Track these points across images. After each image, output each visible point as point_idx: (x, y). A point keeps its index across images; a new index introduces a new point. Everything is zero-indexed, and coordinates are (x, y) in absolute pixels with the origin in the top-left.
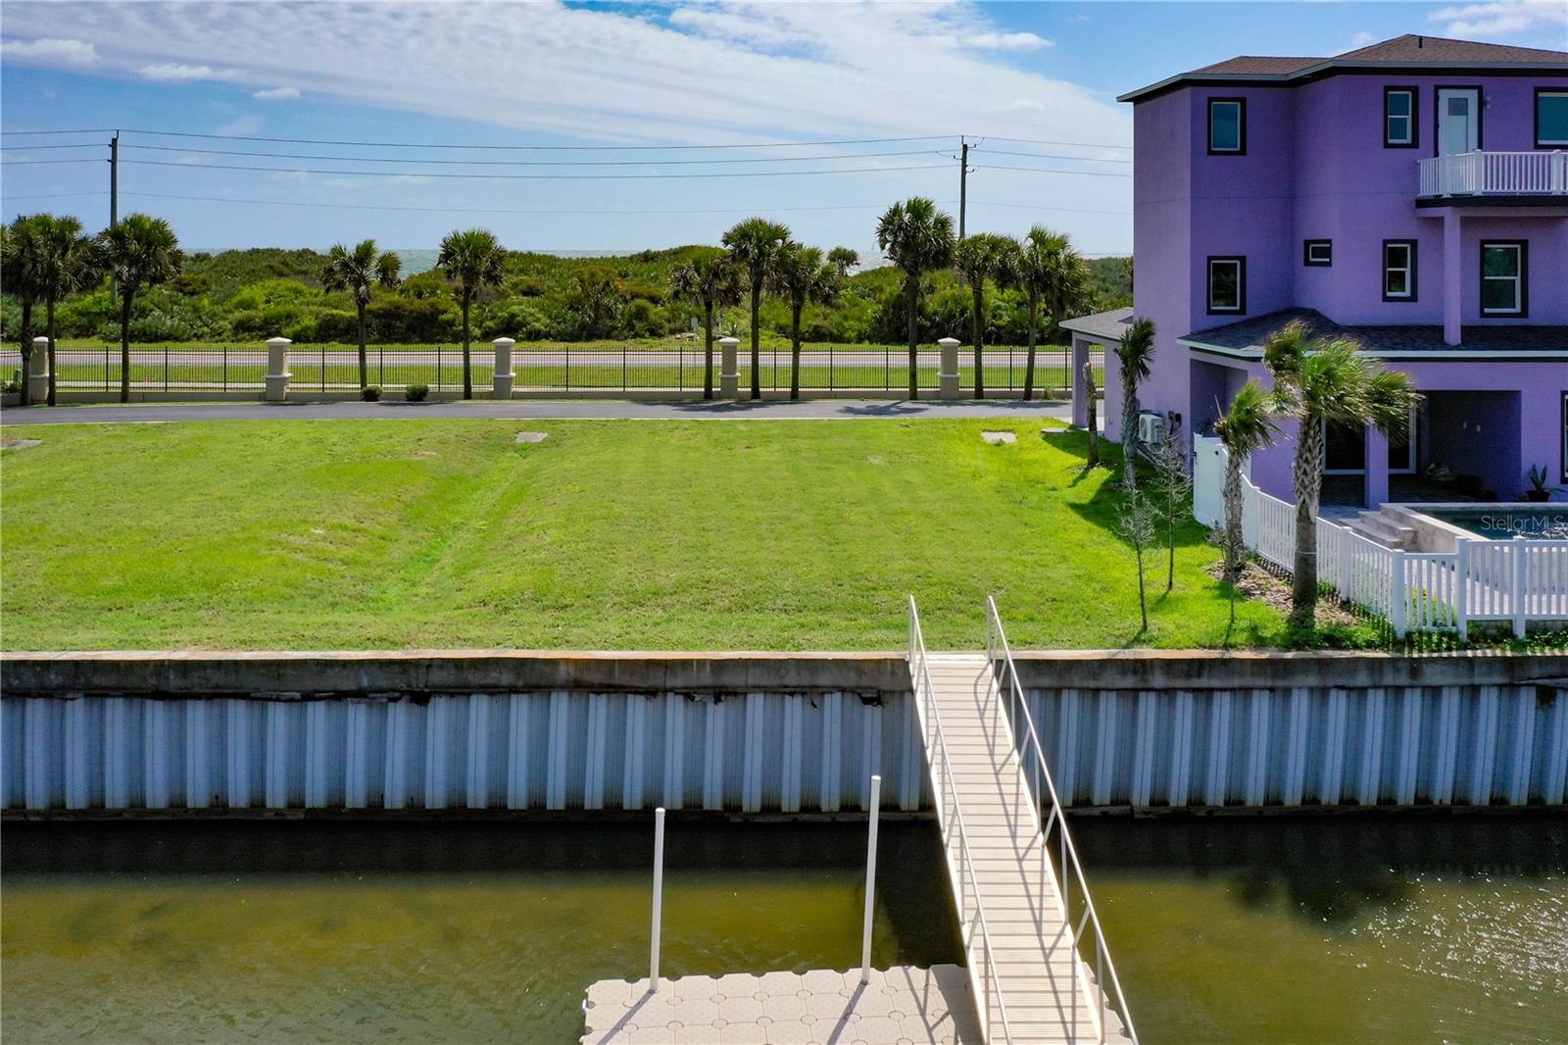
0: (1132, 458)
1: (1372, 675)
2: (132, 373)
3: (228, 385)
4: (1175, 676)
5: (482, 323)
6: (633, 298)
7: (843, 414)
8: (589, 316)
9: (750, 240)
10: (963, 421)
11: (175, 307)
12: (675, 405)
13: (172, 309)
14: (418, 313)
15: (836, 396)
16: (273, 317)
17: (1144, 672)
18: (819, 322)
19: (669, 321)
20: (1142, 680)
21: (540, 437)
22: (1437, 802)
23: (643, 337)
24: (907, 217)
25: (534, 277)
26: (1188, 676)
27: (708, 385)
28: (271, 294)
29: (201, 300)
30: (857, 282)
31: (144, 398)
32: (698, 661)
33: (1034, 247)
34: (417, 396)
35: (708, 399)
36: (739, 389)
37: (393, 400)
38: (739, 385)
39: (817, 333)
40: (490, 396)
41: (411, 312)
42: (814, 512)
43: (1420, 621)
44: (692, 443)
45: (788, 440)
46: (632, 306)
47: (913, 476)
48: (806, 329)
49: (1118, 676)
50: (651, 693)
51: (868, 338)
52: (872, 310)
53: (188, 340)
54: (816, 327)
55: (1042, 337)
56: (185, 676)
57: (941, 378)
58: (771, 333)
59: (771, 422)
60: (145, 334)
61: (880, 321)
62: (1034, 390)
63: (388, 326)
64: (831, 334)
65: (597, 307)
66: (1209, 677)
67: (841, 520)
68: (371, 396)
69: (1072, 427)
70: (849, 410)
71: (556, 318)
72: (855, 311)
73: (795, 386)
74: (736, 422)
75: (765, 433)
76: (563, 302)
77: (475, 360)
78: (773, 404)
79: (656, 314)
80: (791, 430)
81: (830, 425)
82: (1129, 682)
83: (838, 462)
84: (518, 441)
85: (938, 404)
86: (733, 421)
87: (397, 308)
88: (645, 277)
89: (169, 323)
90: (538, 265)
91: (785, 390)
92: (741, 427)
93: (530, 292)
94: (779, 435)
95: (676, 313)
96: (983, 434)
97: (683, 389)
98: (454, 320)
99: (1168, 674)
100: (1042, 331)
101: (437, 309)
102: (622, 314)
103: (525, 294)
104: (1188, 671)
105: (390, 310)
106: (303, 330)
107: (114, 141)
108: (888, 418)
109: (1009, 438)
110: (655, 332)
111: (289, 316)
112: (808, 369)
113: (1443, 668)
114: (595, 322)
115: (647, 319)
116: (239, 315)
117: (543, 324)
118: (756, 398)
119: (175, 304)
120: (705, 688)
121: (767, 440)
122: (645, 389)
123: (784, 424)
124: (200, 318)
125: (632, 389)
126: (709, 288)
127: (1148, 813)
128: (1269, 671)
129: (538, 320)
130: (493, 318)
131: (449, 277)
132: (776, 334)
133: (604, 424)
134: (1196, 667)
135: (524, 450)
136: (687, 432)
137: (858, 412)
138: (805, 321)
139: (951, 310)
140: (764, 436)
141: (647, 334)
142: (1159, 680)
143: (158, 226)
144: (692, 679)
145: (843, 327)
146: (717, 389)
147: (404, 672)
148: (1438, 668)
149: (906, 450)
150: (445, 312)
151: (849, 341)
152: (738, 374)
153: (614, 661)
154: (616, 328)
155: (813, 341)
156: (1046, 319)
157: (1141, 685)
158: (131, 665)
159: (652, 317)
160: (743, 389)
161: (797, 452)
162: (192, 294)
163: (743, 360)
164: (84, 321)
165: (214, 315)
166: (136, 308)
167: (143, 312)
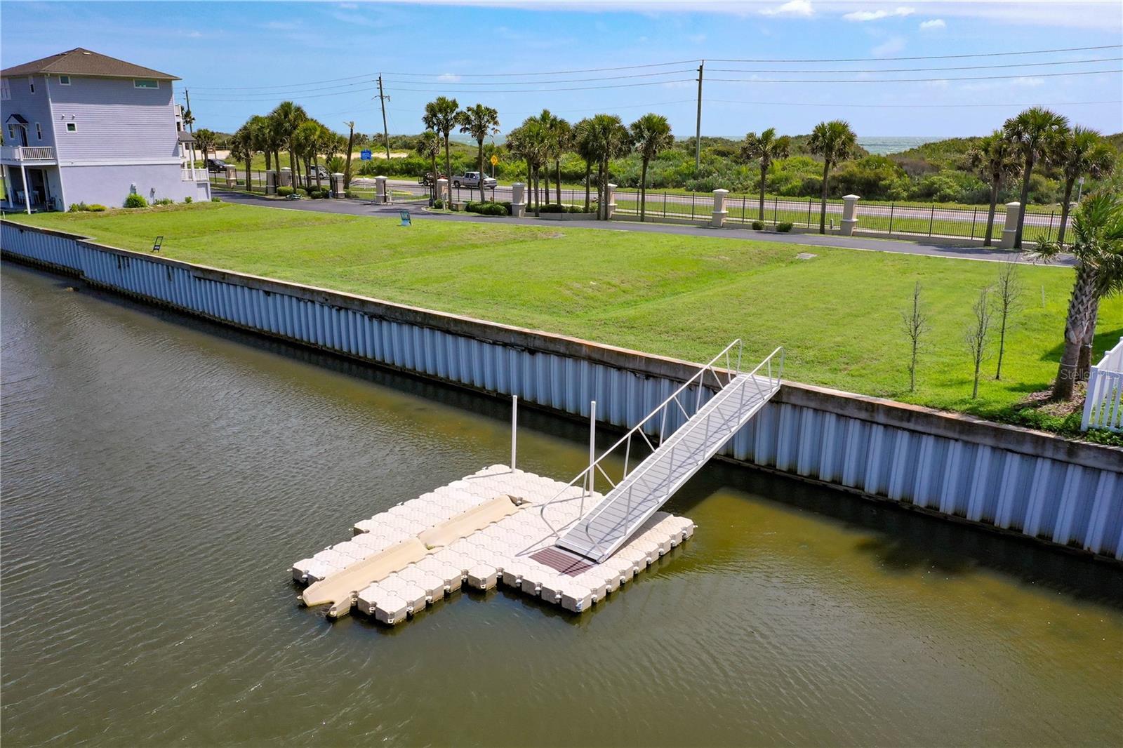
1: (1036, 448)
2: (646, 205)
3: (695, 216)
4: (893, 418)
5: (910, 188)
14: (865, 179)
17: (873, 411)
20: (871, 416)
22: (1085, 548)
26: (901, 419)
27: (989, 235)
29: (744, 167)
31: (654, 220)
32: (640, 356)
34: (785, 229)
37: (769, 231)
40: (838, 233)
43: (1105, 421)
49: (856, 410)
50: (619, 369)
56: (455, 326)
60: (706, 187)
66: (915, 424)
68: (756, 227)
71: (966, 186)
75: (952, 267)
77: (829, 209)
82: (863, 415)
84: (796, 258)
87: (852, 175)
89: (720, 180)
97: (973, 238)
99: (888, 415)
104: (902, 416)
106: (792, 188)
107: (701, 67)
111: (787, 179)
113: (1096, 455)
117: (953, 190)
118: (1017, 248)
120: (641, 371)
124: (739, 179)
127: (925, 511)
128: (957, 429)
129: (950, 187)
130: (918, 185)
134: (907, 415)
142: (881, 418)
143: (662, 120)
144: (637, 365)
146: (997, 240)
147: (526, 338)
148: (1092, 453)
150: (884, 179)
153: (604, 349)
157: (870, 419)
158: (441, 317)
164: (679, 178)
166: (707, 171)
167: (710, 174)
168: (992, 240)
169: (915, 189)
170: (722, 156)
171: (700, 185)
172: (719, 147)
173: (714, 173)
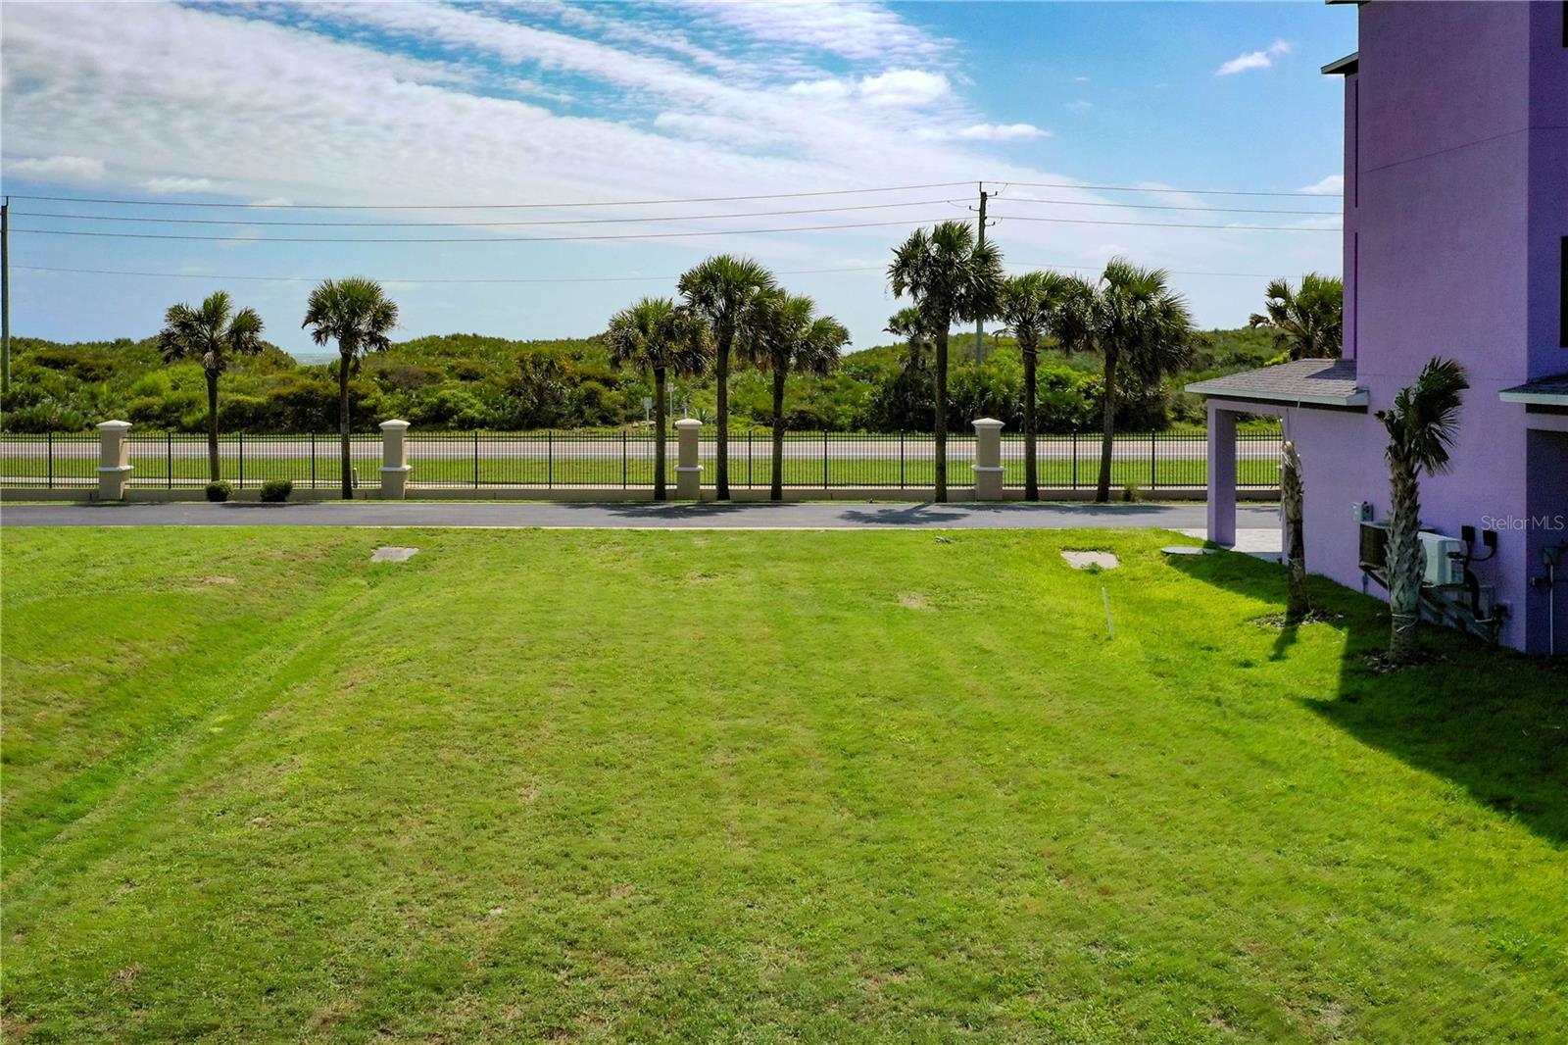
0: (1409, 612)
3: (55, 481)
5: (408, 409)
6: (582, 381)
7: (844, 522)
8: (533, 402)
9: (715, 284)
10: (1029, 534)
11: (71, 394)
12: (612, 508)
13: (67, 396)
14: (333, 398)
15: (832, 496)
16: (173, 404)
18: (805, 406)
19: (625, 407)
21: (406, 554)
23: (594, 425)
24: (934, 249)
25: (476, 358)
27: (660, 480)
28: (181, 380)
29: (100, 386)
30: (849, 362)
33: (1112, 291)
34: (275, 495)
35: (659, 499)
36: (702, 487)
37: (245, 500)
38: (702, 480)
39: (803, 419)
40: (378, 495)
41: (327, 397)
42: (819, 719)
44: (619, 567)
45: (768, 564)
46: (582, 390)
47: (985, 636)
48: (790, 415)
51: (865, 425)
52: (867, 393)
53: (80, 430)
54: (802, 412)
55: (1084, 423)
57: (977, 472)
58: (747, 420)
59: (743, 533)
60: (32, 423)
61: (879, 405)
62: (1111, 488)
63: (302, 414)
64: (820, 420)
65: (540, 391)
67: (872, 741)
68: (216, 495)
69: (1209, 545)
70: (855, 516)
71: (494, 403)
72: (849, 394)
73: (777, 482)
74: (692, 532)
75: (733, 551)
76: (502, 387)
77: (357, 450)
78: (746, 507)
79: (609, 398)
80: (773, 548)
81: (829, 539)
83: (850, 606)
84: (374, 560)
85: (979, 508)
86: (687, 532)
88: (601, 359)
89: (59, 410)
90: (483, 348)
91: (763, 488)
92: (698, 542)
93: (468, 376)
94: (753, 554)
95: (633, 397)
96: (1066, 555)
97: (627, 487)
98: (375, 407)
100: (1083, 416)
101: (356, 394)
102: (570, 399)
103: (463, 378)
105: (301, 395)
108: (914, 528)
109: (1107, 561)
110: (607, 420)
112: (795, 462)
114: (538, 408)
115: (599, 404)
116: (138, 402)
117: (477, 411)
118: (724, 498)
119: (72, 390)
121: (736, 562)
122: (586, 487)
123: (762, 537)
124: (96, 406)
125: (559, 487)
126: (660, 349)
129: (471, 406)
130: (420, 404)
131: (319, 339)
132: (753, 422)
133: (500, 536)
135: (376, 575)
136: (618, 549)
137: (868, 519)
138: (788, 405)
139: (969, 391)
140: (731, 557)
141: (598, 423)
145: (834, 411)
146: (672, 487)
149: (958, 583)
150: (364, 397)
151: (841, 429)
152: (700, 467)
154: (562, 415)
155: (799, 430)
156: (1088, 402)
159: (604, 401)
160: (707, 487)
161: (780, 585)
162: (94, 380)
163: (707, 450)
165: (112, 402)
166: (27, 395)
167: (34, 400)
168: (667, 487)
169: (416, 411)
170: (54, 368)
171: (18, 421)
172: (43, 352)
173: (44, 397)
